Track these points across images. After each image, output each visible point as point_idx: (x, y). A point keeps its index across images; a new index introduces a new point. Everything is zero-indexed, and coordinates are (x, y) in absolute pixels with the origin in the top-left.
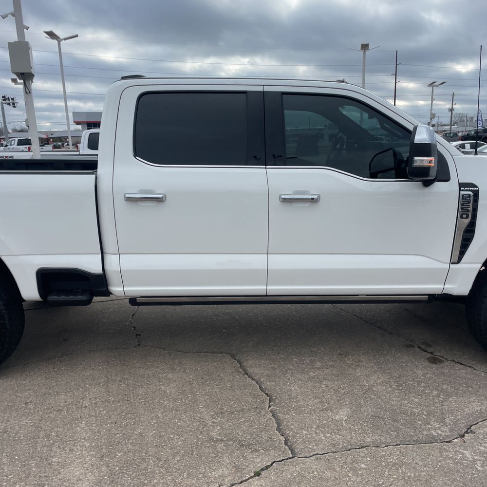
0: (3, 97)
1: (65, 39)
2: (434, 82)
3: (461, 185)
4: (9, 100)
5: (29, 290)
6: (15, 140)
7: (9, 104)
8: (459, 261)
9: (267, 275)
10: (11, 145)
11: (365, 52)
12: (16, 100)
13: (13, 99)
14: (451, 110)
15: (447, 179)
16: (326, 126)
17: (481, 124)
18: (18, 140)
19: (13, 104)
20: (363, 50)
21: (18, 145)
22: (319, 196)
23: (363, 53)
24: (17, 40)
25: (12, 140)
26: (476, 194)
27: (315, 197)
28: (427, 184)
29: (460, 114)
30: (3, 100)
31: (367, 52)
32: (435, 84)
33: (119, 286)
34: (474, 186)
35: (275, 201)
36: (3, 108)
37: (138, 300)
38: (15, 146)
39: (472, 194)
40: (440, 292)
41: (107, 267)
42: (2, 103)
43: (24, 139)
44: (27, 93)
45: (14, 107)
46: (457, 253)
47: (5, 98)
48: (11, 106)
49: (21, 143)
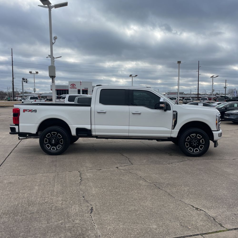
0: (23, 78)
1: (56, 58)
2: (213, 76)
3: (173, 111)
5: (74, 133)
7: (25, 82)
8: (174, 129)
9: (129, 131)
10: (27, 99)
11: (179, 64)
12: (28, 80)
13: (26, 79)
14: (225, 88)
15: (170, 110)
16: (166, 93)
17: (236, 95)
19: (27, 81)
22: (141, 113)
25: (28, 97)
26: (177, 113)
27: (140, 113)
28: (165, 110)
29: (231, 89)
31: (180, 64)
32: (213, 77)
33: (94, 133)
34: (176, 111)
35: (131, 114)
36: (23, 83)
37: (98, 137)
38: (29, 100)
39: (176, 113)
40: (170, 137)
41: (92, 128)
42: (22, 81)
43: (33, 97)
44: (52, 82)
45: (27, 83)
46: (173, 127)
47: (23, 79)
48: (26, 82)
49: (31, 98)
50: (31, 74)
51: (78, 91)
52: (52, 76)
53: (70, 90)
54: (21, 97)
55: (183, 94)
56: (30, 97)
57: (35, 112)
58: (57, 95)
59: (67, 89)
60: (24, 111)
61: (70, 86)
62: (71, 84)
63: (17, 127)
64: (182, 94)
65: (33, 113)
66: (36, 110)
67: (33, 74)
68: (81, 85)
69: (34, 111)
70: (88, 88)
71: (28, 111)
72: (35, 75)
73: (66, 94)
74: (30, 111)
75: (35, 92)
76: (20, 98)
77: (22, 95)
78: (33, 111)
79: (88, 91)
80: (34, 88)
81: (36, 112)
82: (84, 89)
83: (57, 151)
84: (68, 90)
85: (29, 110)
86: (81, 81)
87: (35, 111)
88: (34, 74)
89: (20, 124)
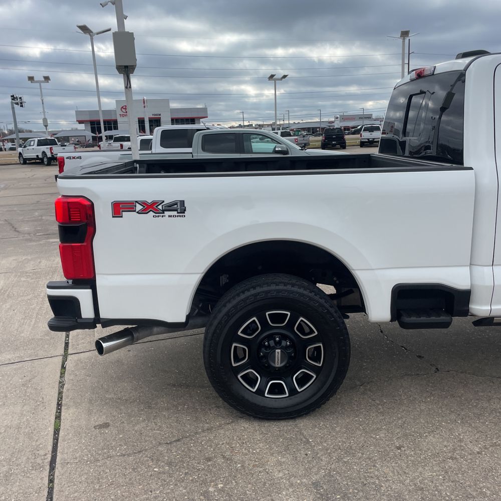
0: (12, 96)
4: (17, 100)
6: (34, 141)
7: (17, 104)
10: (30, 146)
11: (404, 39)
12: (24, 99)
13: (20, 98)
18: (38, 140)
19: (21, 103)
20: (402, 38)
21: (38, 145)
23: (402, 40)
24: (117, 31)
25: (31, 141)
30: (12, 99)
36: (13, 108)
38: (35, 147)
41: (475, 282)
42: (12, 102)
43: (44, 139)
44: (126, 88)
45: (22, 106)
47: (13, 98)
48: (19, 106)
49: (41, 143)
50: (31, 82)
51: (139, 121)
52: (126, 67)
53: (120, 120)
54: (12, 141)
55: (370, 118)
56: (36, 140)
57: (175, 213)
58: (92, 132)
59: (113, 118)
60: (119, 208)
61: (119, 112)
62: (122, 107)
63: (83, 295)
64: (368, 118)
65: (168, 220)
66: (182, 202)
67: (38, 84)
68: (144, 107)
69: (171, 207)
70: (160, 115)
71: (139, 207)
72: (42, 84)
73: (113, 130)
74: (149, 207)
75: (46, 126)
76: (9, 145)
77: (14, 136)
78: (163, 211)
79: (162, 120)
80: (43, 117)
81: (184, 211)
82: (152, 117)
83: (296, 399)
84: (115, 122)
85: (143, 203)
86: (145, 98)
87: (178, 208)
88: (40, 82)
89: (100, 281)
